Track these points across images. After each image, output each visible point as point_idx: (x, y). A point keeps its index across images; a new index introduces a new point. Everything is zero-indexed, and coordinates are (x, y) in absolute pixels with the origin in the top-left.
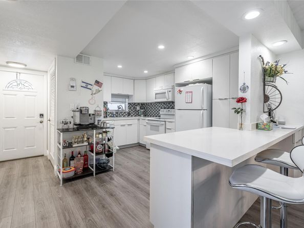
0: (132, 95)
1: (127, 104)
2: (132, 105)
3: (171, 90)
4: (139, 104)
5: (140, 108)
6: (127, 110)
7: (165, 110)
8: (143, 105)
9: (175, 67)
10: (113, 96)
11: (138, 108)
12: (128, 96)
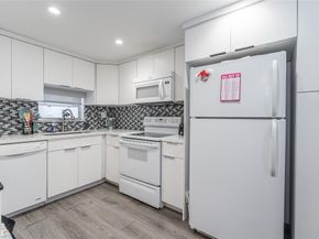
0: (92, 92)
1: (82, 107)
2: (93, 110)
3: (169, 79)
4: (104, 108)
5: (108, 115)
6: (83, 119)
7: (154, 118)
8: (112, 110)
9: (184, 26)
10: (48, 89)
11: (104, 115)
12: (84, 94)
